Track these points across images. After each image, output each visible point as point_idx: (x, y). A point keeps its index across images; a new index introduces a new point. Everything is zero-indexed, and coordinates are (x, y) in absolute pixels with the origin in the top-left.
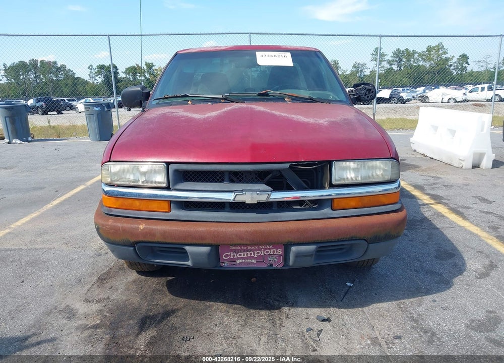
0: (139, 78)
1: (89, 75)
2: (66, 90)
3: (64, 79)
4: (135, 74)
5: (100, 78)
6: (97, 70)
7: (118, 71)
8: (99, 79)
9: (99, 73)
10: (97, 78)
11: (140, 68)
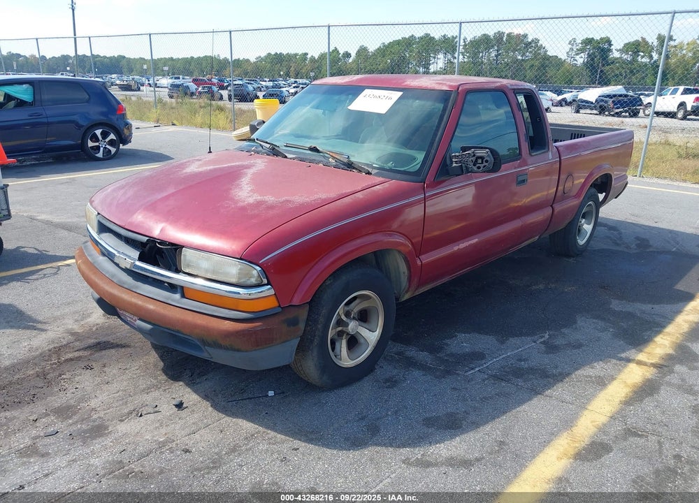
0: (640, 60)
1: (567, 53)
2: (530, 74)
3: (532, 59)
4: (636, 53)
5: (582, 57)
6: (580, 45)
7: (612, 47)
8: (581, 60)
9: (582, 51)
10: (577, 58)
11: (647, 43)
